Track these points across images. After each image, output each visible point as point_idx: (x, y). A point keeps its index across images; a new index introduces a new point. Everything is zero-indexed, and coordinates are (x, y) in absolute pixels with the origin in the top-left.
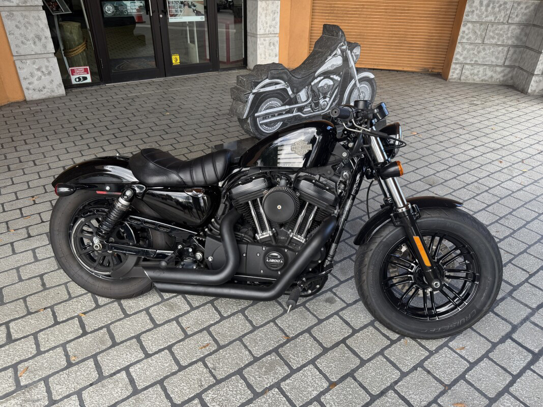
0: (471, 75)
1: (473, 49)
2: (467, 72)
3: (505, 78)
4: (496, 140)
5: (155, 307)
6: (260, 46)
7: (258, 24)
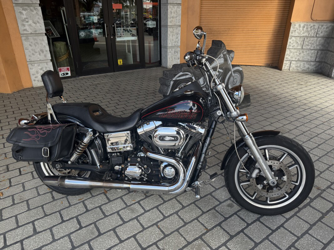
0: (296, 67)
1: (296, 52)
2: (293, 66)
3: (317, 68)
4: (317, 105)
5: (123, 211)
6: (169, 53)
7: (168, 41)
